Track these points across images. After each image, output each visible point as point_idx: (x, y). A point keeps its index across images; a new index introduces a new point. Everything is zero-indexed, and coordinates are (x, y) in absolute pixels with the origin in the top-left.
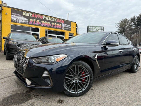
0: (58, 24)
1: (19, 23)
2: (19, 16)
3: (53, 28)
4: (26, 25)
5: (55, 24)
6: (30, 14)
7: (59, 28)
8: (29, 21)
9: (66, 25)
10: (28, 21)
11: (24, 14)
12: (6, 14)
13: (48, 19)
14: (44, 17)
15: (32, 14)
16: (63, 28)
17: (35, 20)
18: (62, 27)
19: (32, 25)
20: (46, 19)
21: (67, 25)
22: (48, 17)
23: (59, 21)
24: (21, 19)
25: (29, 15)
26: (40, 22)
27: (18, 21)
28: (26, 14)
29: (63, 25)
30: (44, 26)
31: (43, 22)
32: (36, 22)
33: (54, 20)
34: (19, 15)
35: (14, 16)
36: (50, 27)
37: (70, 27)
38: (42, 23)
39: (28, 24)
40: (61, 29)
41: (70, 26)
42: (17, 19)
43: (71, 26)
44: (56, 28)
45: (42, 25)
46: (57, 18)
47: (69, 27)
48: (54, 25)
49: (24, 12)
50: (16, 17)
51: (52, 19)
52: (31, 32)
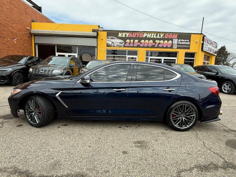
0: (166, 41)
1: (114, 46)
2: (115, 39)
3: (158, 47)
4: (122, 49)
5: (162, 41)
6: (127, 33)
7: (167, 47)
8: (126, 43)
9: (180, 40)
10: (124, 43)
11: (120, 35)
12: (102, 39)
13: (150, 37)
14: (145, 35)
15: (129, 33)
16: (175, 46)
17: (132, 41)
18: (172, 44)
19: (129, 47)
20: (148, 37)
21: (183, 40)
22: (150, 34)
23: (167, 36)
24: (117, 41)
25: (126, 35)
26: (139, 42)
27: (113, 45)
28: (122, 35)
29: (175, 41)
30: (144, 47)
31: (143, 41)
32: (133, 43)
33: (160, 36)
34: (115, 37)
35: (109, 39)
36: (153, 47)
37: (189, 43)
38: (141, 43)
39: (124, 46)
40: (172, 47)
41: (188, 41)
42: (112, 42)
43: (190, 41)
44: (163, 47)
45: (141, 45)
46: (165, 33)
47: (187, 43)
48: (159, 43)
49: (120, 33)
50: (111, 40)
51: (156, 36)
52: (128, 56)
